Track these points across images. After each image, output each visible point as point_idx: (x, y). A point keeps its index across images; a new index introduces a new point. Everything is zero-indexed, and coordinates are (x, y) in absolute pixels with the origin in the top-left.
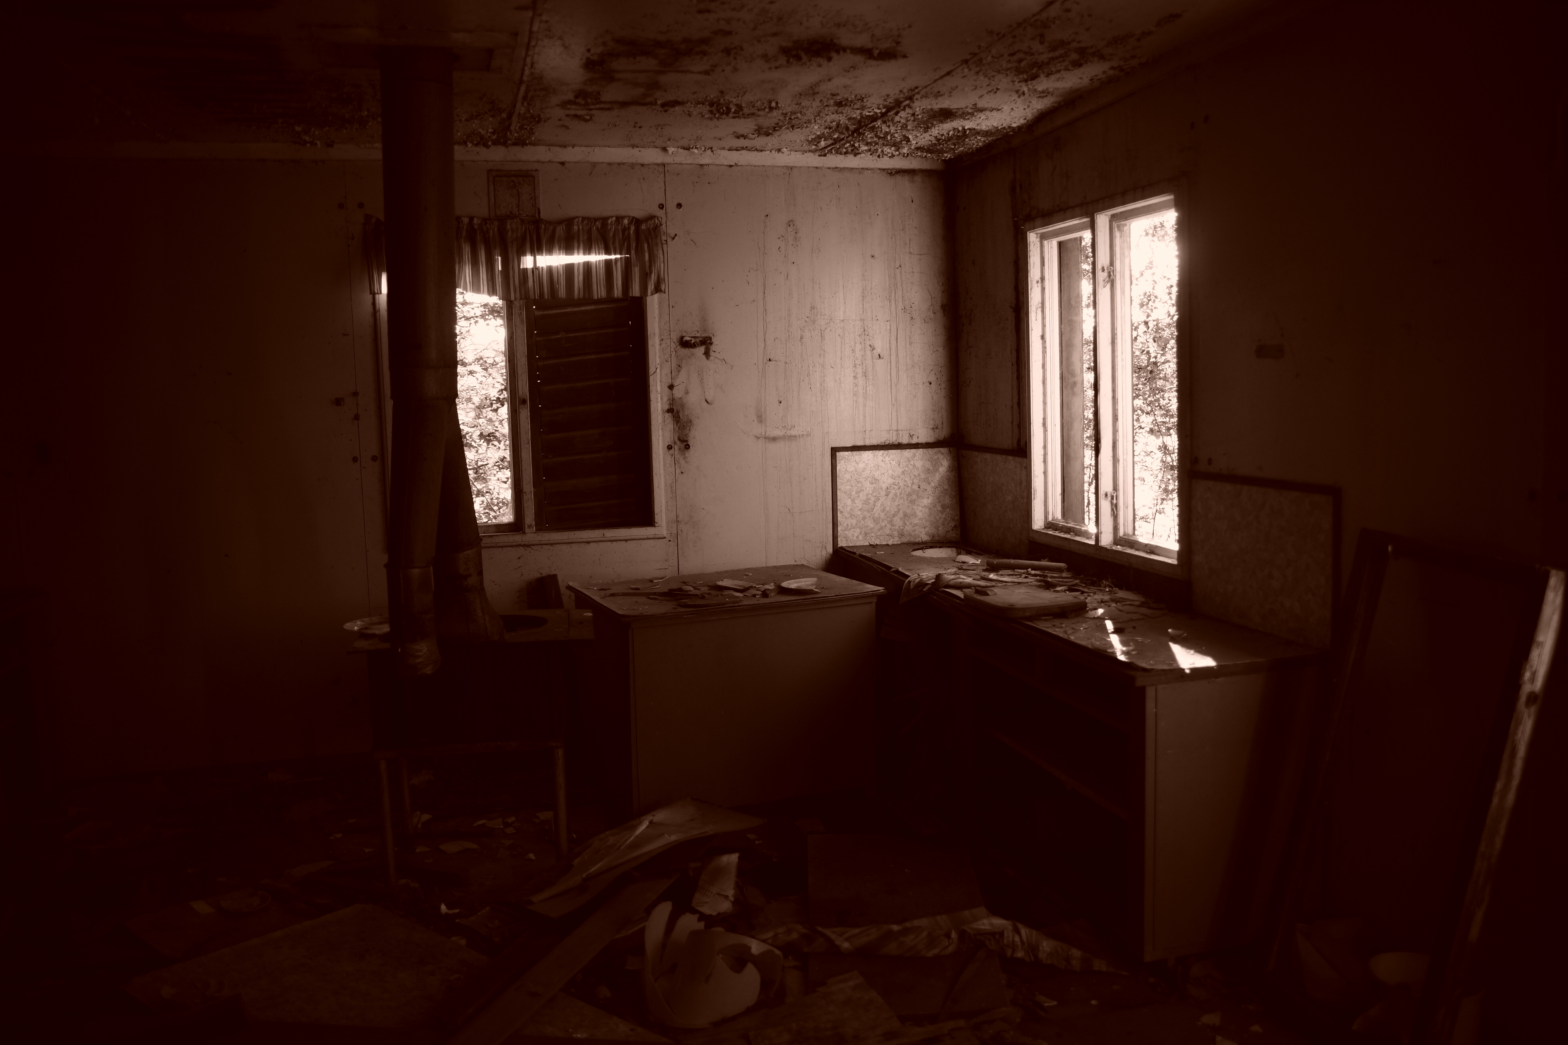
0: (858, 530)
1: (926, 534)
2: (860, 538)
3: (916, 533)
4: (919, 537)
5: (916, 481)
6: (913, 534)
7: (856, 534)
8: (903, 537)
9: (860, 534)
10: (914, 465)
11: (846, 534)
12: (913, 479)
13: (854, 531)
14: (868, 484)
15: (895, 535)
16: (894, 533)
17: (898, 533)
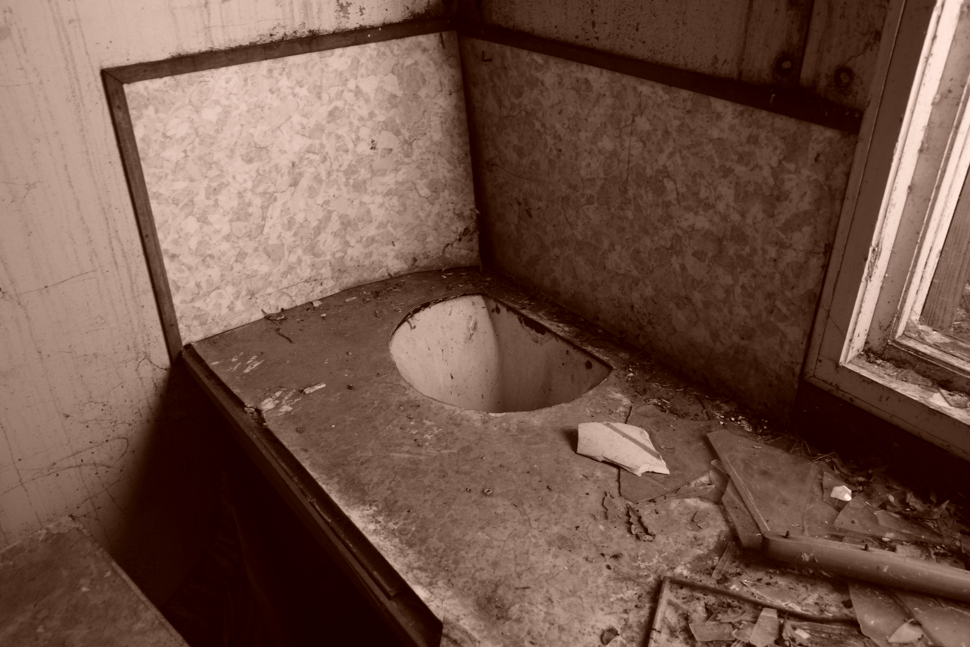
0: (230, 289)
1: (397, 257)
2: (239, 306)
3: (375, 258)
4: (381, 268)
5: (364, 133)
6: (367, 263)
7: (226, 302)
8: (345, 275)
9: (237, 298)
10: (358, 92)
11: (199, 309)
12: (358, 128)
13: (221, 296)
14: (238, 162)
15: (325, 276)
16: (323, 271)
17: (333, 270)
